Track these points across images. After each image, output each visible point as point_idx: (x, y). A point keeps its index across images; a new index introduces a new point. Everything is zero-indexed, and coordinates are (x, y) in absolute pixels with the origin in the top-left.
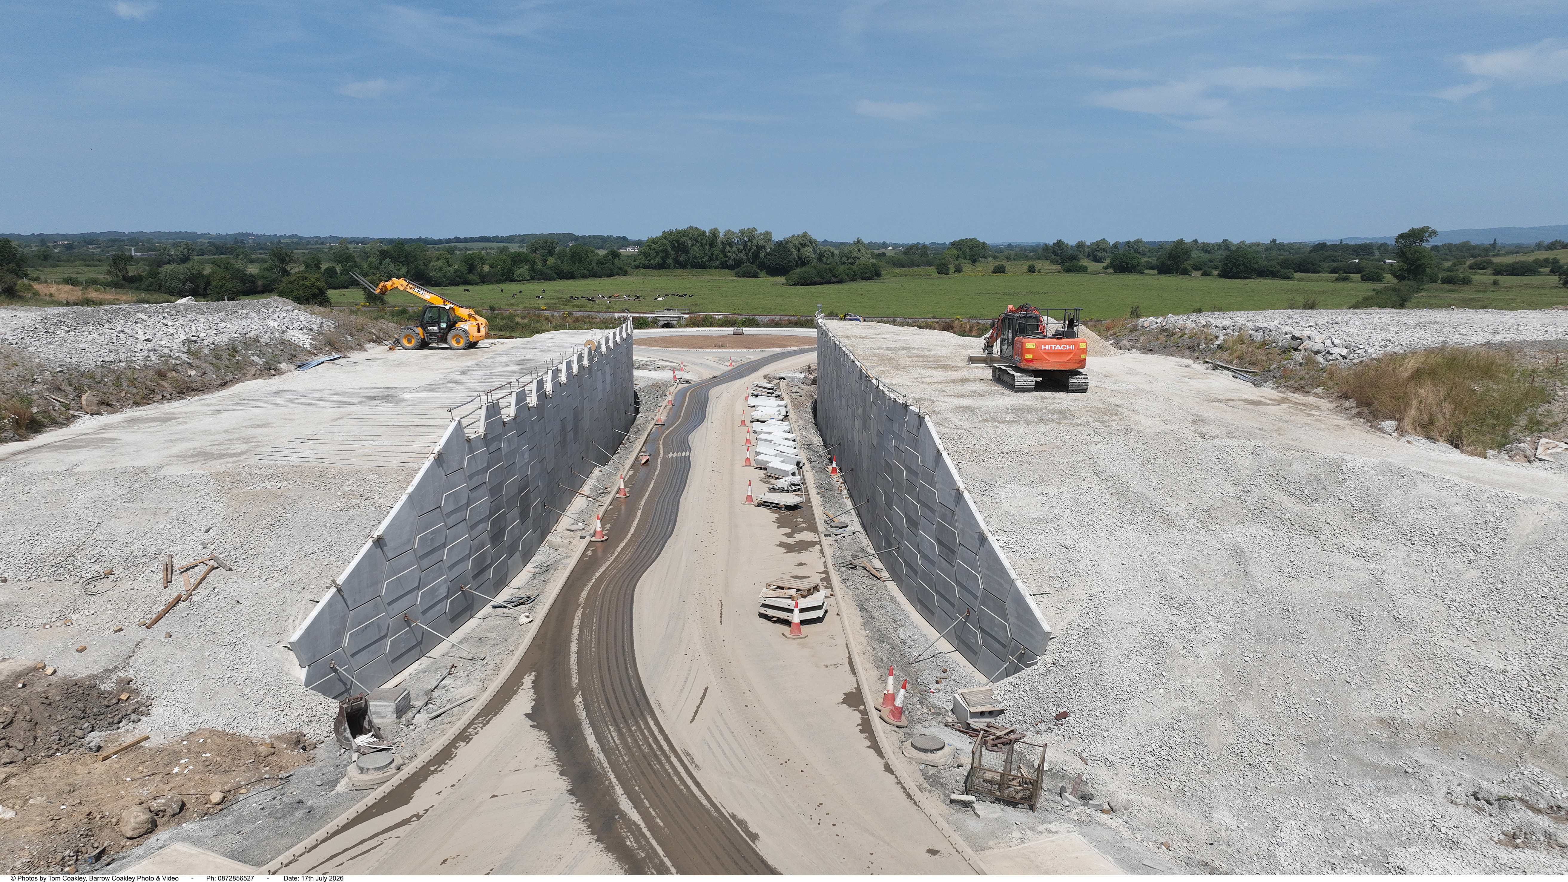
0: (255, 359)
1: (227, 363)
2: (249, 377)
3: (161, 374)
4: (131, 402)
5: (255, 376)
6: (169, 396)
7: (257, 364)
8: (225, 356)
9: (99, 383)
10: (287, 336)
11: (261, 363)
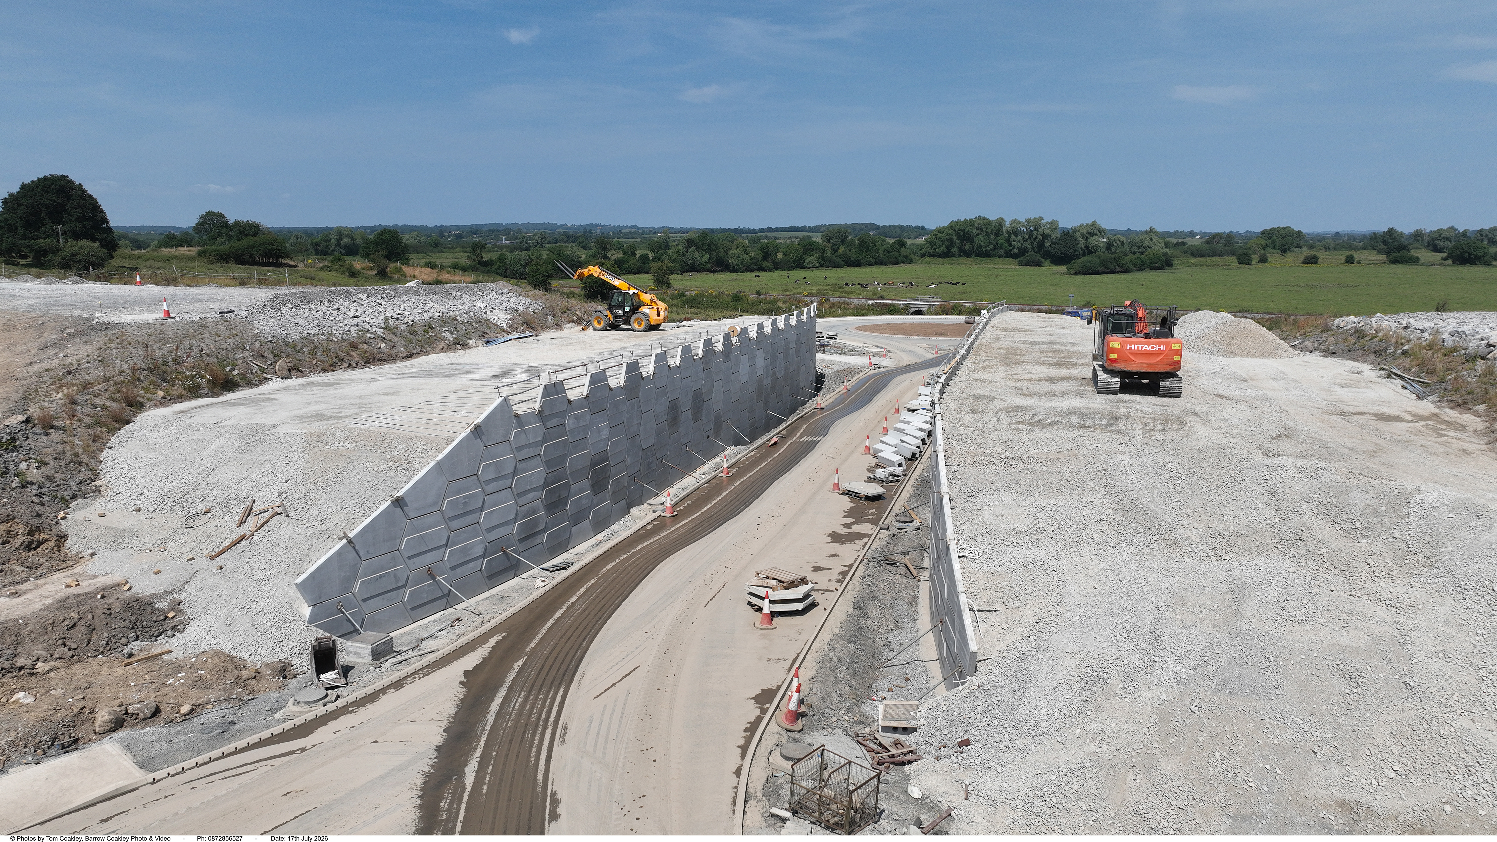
0: (447, 335)
1: (420, 338)
2: (437, 350)
3: (354, 346)
4: (319, 369)
5: (442, 350)
6: (355, 365)
7: (447, 339)
8: (420, 331)
9: (299, 352)
10: (490, 316)
11: (451, 339)
